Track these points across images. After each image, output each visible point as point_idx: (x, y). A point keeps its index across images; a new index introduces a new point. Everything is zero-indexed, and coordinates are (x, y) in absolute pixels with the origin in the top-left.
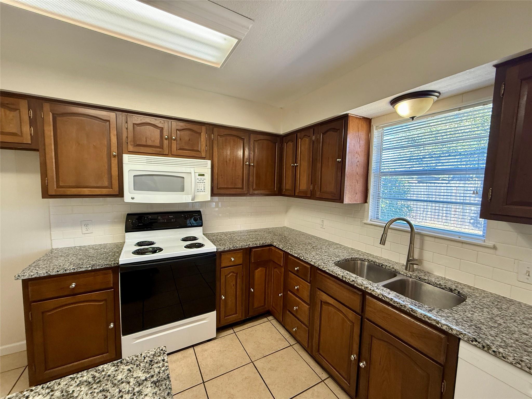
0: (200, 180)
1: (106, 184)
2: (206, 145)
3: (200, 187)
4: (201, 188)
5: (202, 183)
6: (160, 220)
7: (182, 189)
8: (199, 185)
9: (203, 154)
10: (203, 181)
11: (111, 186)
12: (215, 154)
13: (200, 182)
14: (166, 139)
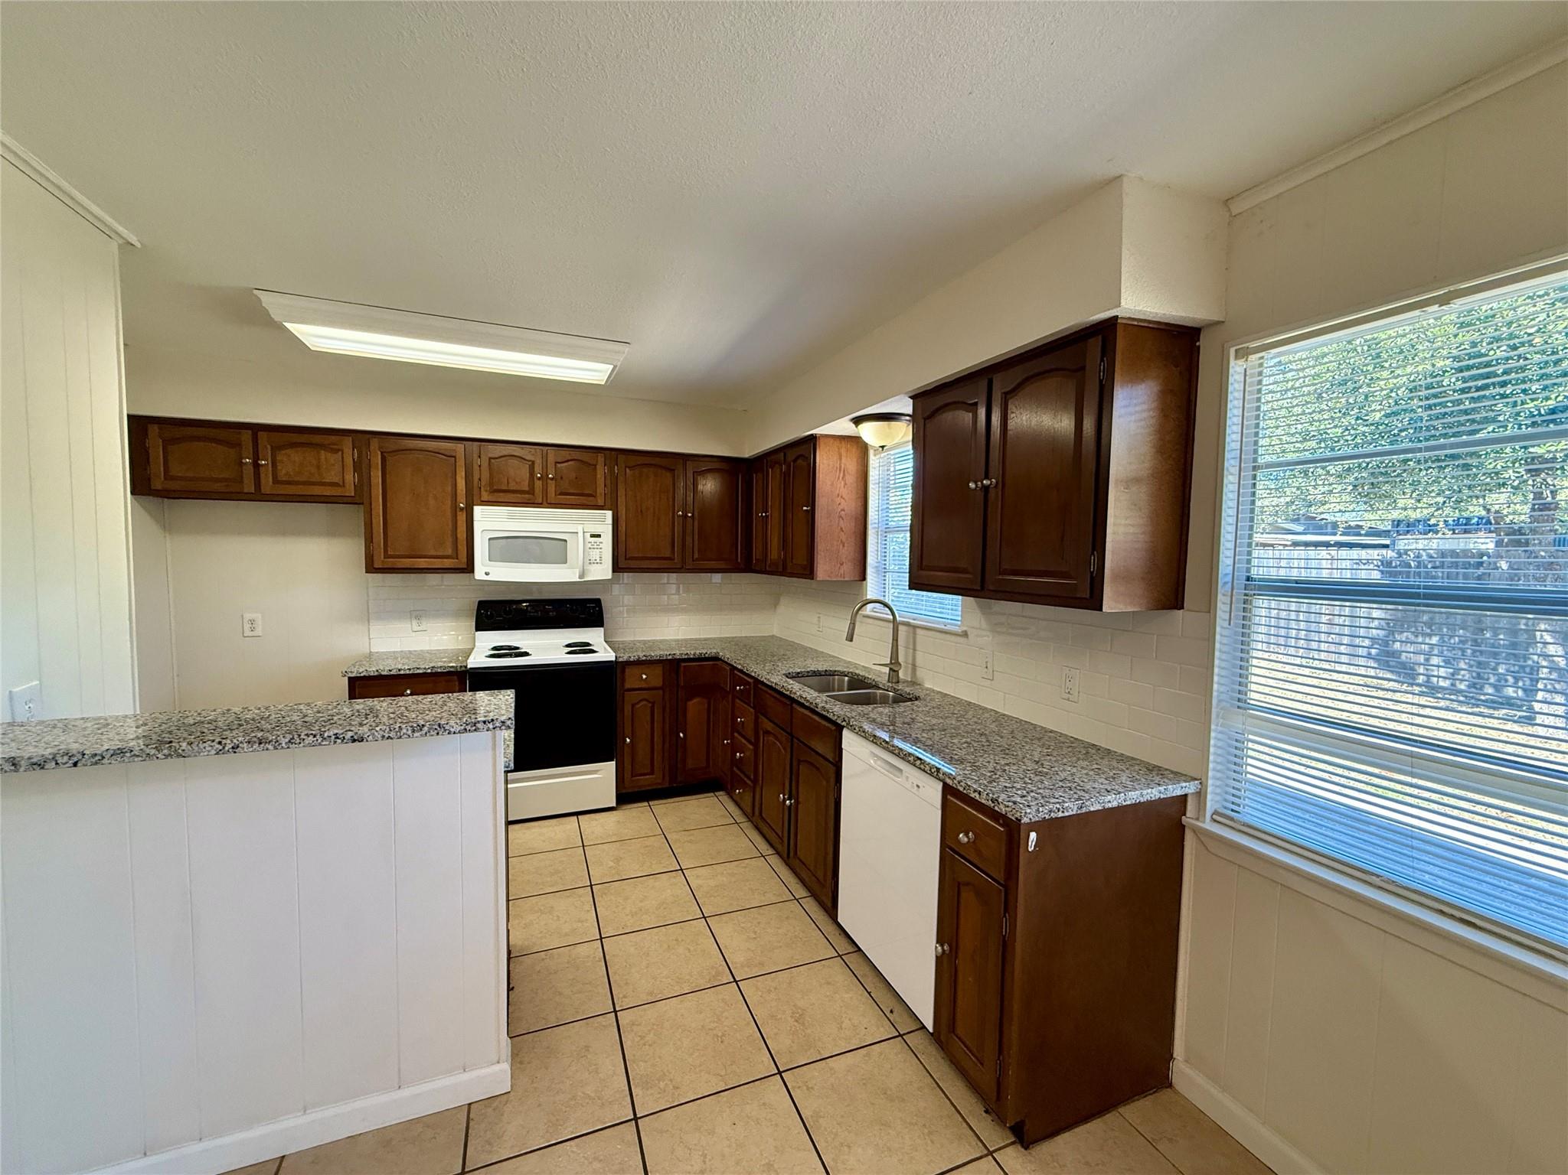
0: (592, 543)
1: (449, 552)
2: (605, 486)
3: (594, 556)
4: (595, 558)
5: (597, 548)
6: (530, 612)
7: (564, 560)
8: (591, 553)
9: (599, 501)
10: (600, 545)
11: (455, 555)
12: (621, 500)
13: (594, 548)
14: (539, 479)
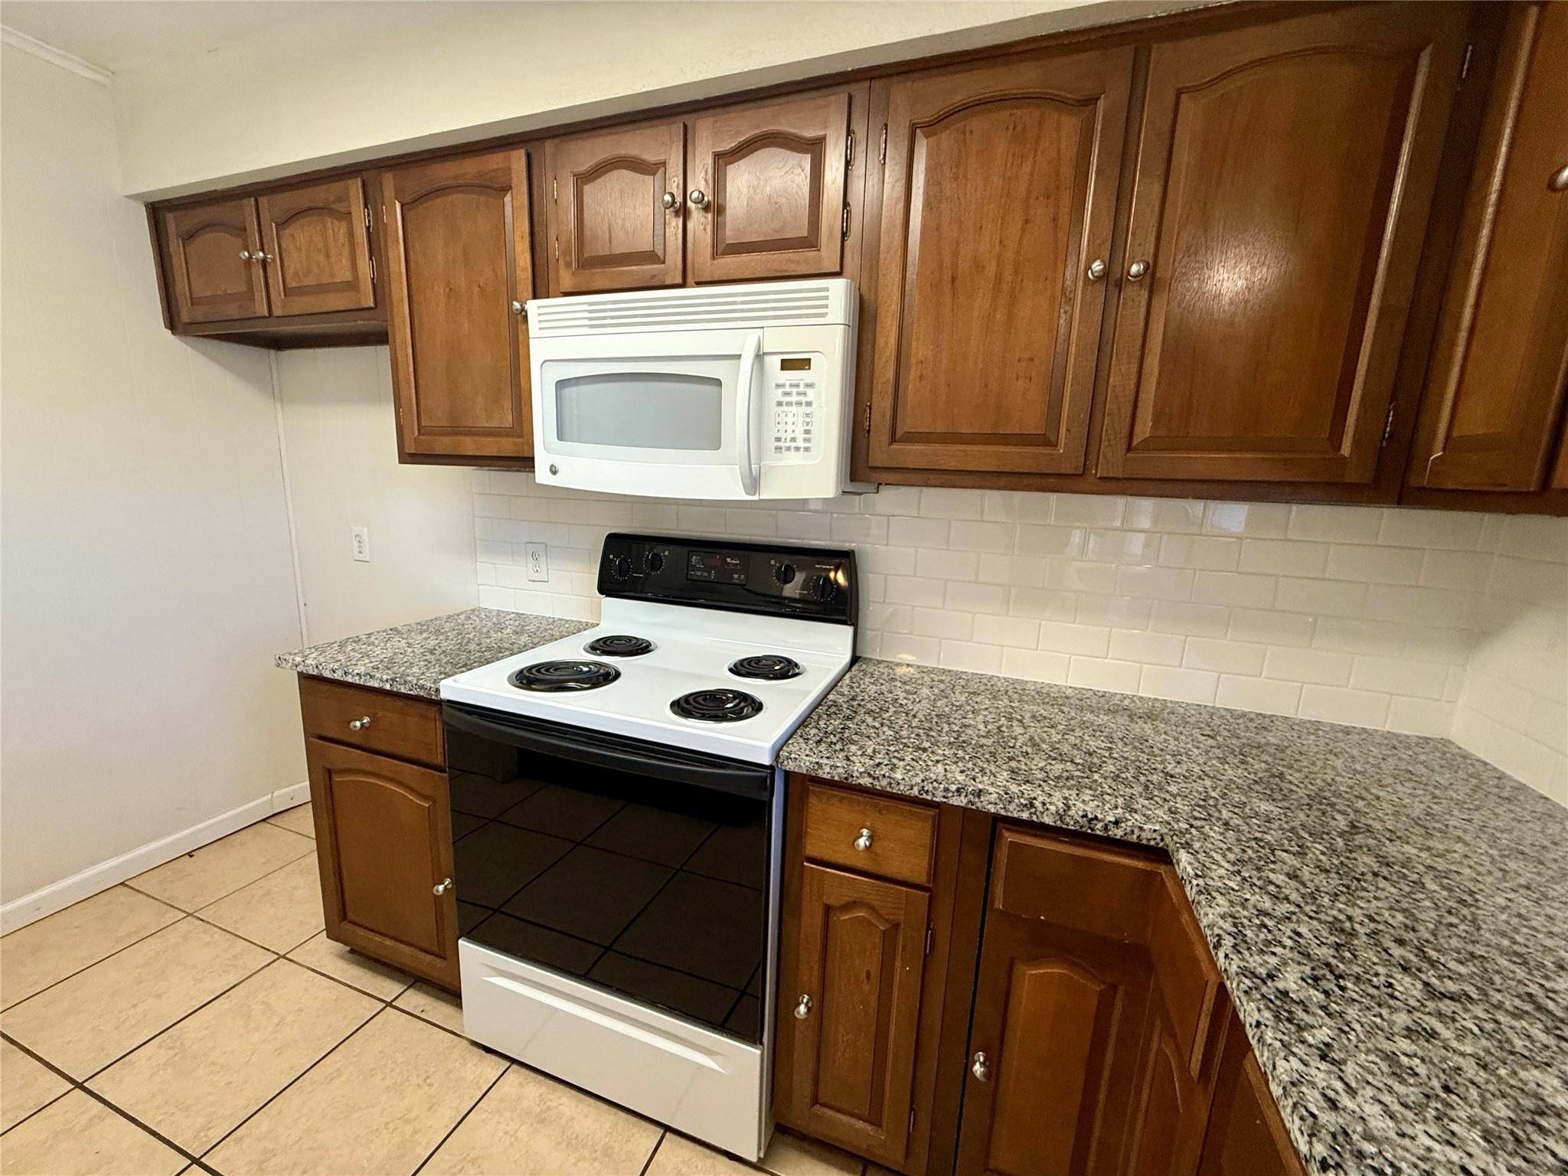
0: (787, 389)
1: (509, 419)
3: (790, 427)
4: (790, 435)
5: (799, 404)
7: (711, 438)
8: (781, 417)
10: (805, 394)
11: (519, 428)
13: (789, 404)
14: (673, 212)
